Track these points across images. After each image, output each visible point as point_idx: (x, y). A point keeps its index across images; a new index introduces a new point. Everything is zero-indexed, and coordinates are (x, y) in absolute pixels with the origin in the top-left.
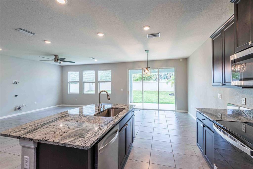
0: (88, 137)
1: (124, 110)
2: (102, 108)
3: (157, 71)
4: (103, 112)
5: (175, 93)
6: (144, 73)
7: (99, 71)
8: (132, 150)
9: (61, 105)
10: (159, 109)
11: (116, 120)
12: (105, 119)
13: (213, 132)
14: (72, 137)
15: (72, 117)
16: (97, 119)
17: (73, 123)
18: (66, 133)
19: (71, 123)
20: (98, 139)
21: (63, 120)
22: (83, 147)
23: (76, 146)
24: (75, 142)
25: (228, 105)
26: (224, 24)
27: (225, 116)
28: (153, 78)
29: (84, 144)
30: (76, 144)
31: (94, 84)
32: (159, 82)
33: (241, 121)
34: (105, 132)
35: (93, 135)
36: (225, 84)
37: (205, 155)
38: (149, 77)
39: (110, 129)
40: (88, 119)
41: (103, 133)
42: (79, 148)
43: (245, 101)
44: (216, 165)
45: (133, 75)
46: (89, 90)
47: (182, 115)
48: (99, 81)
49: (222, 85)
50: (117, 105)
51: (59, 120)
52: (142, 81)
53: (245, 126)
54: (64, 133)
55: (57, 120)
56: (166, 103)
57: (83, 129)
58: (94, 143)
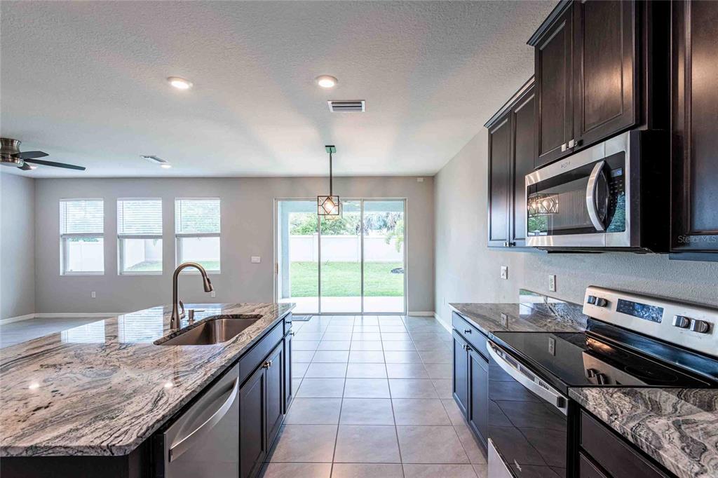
0: (128, 414)
1: (260, 320)
2: (187, 318)
3: (358, 207)
4: (189, 330)
5: (405, 267)
6: (322, 211)
7: (179, 201)
8: (282, 436)
9: (32, 316)
10: (364, 311)
11: (232, 353)
12: (195, 351)
13: (487, 361)
14: (68, 419)
15: (73, 353)
16: (164, 354)
17: (72, 375)
18: (43, 412)
19: (68, 375)
20: (164, 417)
21: (37, 367)
22: (109, 447)
23: (82, 449)
24: (79, 438)
25: (521, 294)
26: (514, 96)
27: (514, 320)
28: (348, 226)
29: (112, 438)
30: (83, 442)
31: (160, 241)
32: (365, 236)
33: (546, 331)
34: (190, 394)
35: (149, 407)
36: (514, 244)
37: (471, 419)
38: (338, 224)
39: (208, 383)
40: (131, 356)
41: (184, 396)
42: (95, 454)
43: (553, 283)
44: (494, 444)
45: (292, 216)
46: (143, 260)
47: (423, 322)
48: (176, 232)
49: (508, 245)
50: (239, 306)
51: (18, 370)
52: (317, 233)
53: (553, 340)
54: (34, 411)
55: (7, 370)
56: (383, 295)
57: (112, 392)
58: (151, 432)
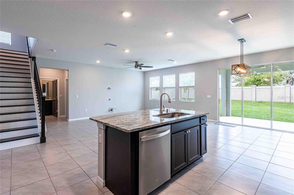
0: (133, 126)
7: (181, 75)
8: (199, 164)
22: (126, 130)
23: (122, 129)
31: (175, 89)
48: (180, 86)
54: (121, 122)
57: (135, 122)
